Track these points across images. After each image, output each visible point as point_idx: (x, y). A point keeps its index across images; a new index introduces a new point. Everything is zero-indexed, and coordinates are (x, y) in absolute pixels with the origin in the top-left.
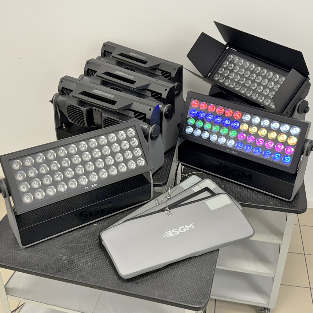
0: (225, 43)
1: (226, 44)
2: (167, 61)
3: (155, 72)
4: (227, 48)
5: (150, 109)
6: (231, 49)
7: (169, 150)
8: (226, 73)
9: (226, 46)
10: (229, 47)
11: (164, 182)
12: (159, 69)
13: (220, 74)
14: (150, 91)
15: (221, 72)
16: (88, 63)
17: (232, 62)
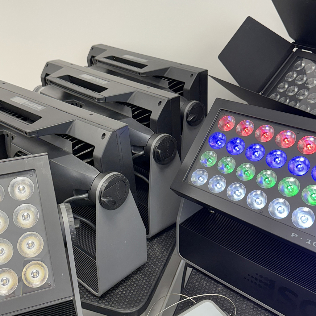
0: (291, 41)
1: (293, 42)
2: (181, 64)
3: (159, 82)
4: (295, 50)
5: (104, 135)
6: (302, 50)
7: (164, 230)
8: (291, 90)
9: (293, 46)
10: (297, 49)
11: (138, 308)
12: (166, 78)
13: (280, 93)
14: (132, 106)
15: (281, 91)
16: (48, 65)
17: (303, 72)
